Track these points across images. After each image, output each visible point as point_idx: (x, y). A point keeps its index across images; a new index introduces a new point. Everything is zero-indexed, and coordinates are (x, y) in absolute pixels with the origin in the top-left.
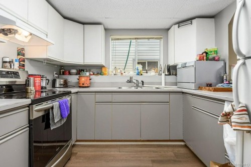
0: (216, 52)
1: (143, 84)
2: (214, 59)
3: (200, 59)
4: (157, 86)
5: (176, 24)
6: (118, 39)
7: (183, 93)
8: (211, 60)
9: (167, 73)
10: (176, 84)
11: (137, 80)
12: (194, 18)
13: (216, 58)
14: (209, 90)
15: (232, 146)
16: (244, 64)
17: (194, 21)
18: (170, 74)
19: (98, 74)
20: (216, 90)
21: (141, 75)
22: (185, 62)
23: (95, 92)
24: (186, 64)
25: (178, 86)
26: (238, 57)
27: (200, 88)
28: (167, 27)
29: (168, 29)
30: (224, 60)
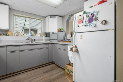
0: (63, 29)
1: (35, 41)
2: (62, 32)
3: (58, 31)
4: (42, 41)
5: (49, 16)
6: (19, 16)
7: (53, 43)
8: (61, 32)
9: (45, 36)
10: (49, 40)
11: (32, 39)
12: (56, 16)
13: (63, 31)
14: (62, 42)
15: (71, 57)
16: (75, 34)
17: (56, 17)
18: (47, 36)
19: (4, 35)
20: (64, 42)
21: (34, 36)
22: (53, 31)
23: (7, 46)
24: (54, 32)
25: (50, 41)
26: (74, 32)
27: (59, 41)
28: (45, 16)
29: (46, 17)
30: (65, 32)
